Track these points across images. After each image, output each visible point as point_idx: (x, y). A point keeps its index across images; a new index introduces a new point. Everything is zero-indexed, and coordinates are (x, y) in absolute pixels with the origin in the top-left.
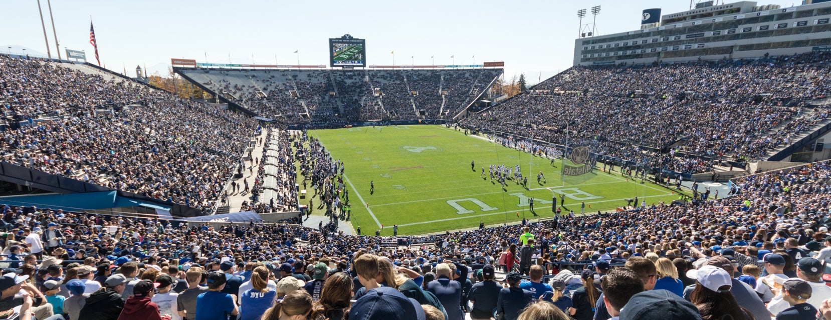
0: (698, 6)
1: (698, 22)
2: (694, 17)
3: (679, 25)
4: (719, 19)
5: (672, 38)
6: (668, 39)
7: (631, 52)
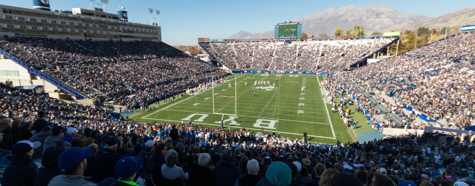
0: (96, 9)
1: (103, 19)
2: (98, 16)
3: (93, 18)
4: (112, 21)
5: (91, 25)
6: (88, 25)
7: (61, 29)
